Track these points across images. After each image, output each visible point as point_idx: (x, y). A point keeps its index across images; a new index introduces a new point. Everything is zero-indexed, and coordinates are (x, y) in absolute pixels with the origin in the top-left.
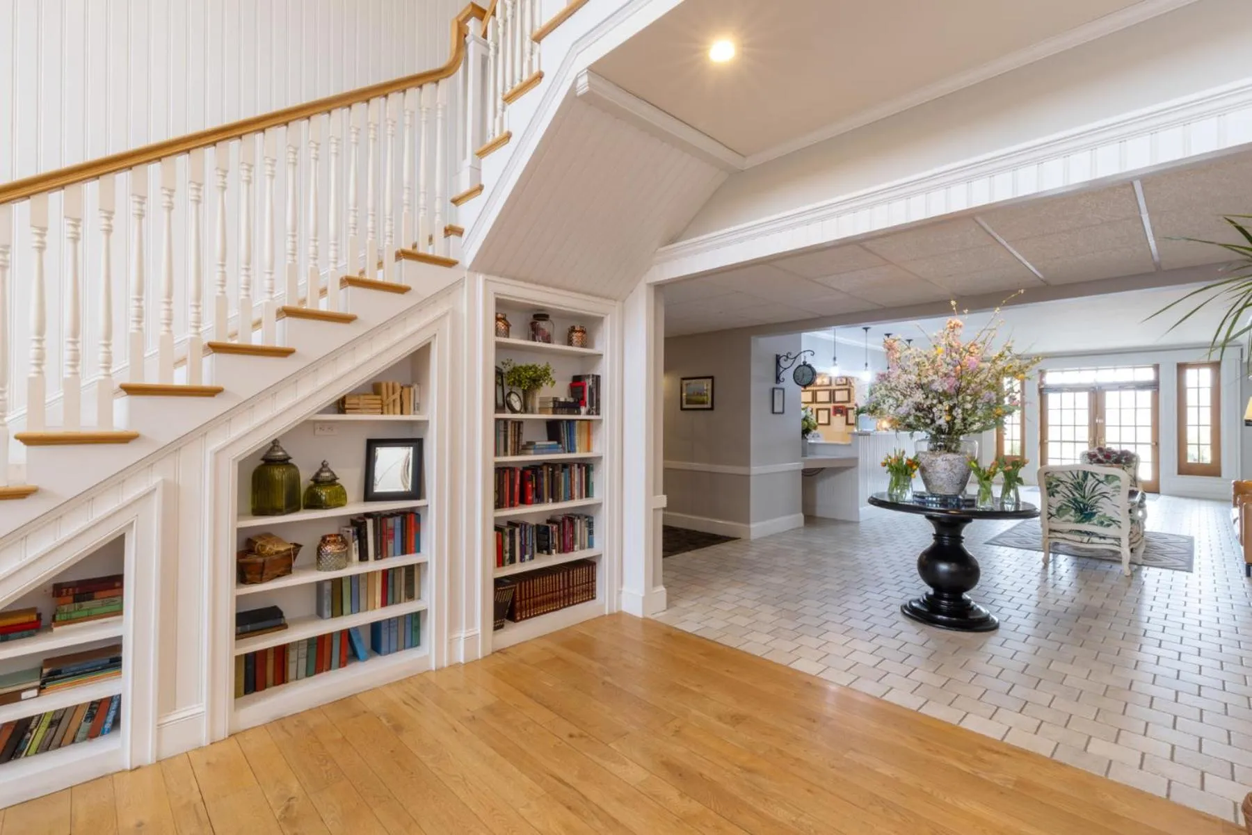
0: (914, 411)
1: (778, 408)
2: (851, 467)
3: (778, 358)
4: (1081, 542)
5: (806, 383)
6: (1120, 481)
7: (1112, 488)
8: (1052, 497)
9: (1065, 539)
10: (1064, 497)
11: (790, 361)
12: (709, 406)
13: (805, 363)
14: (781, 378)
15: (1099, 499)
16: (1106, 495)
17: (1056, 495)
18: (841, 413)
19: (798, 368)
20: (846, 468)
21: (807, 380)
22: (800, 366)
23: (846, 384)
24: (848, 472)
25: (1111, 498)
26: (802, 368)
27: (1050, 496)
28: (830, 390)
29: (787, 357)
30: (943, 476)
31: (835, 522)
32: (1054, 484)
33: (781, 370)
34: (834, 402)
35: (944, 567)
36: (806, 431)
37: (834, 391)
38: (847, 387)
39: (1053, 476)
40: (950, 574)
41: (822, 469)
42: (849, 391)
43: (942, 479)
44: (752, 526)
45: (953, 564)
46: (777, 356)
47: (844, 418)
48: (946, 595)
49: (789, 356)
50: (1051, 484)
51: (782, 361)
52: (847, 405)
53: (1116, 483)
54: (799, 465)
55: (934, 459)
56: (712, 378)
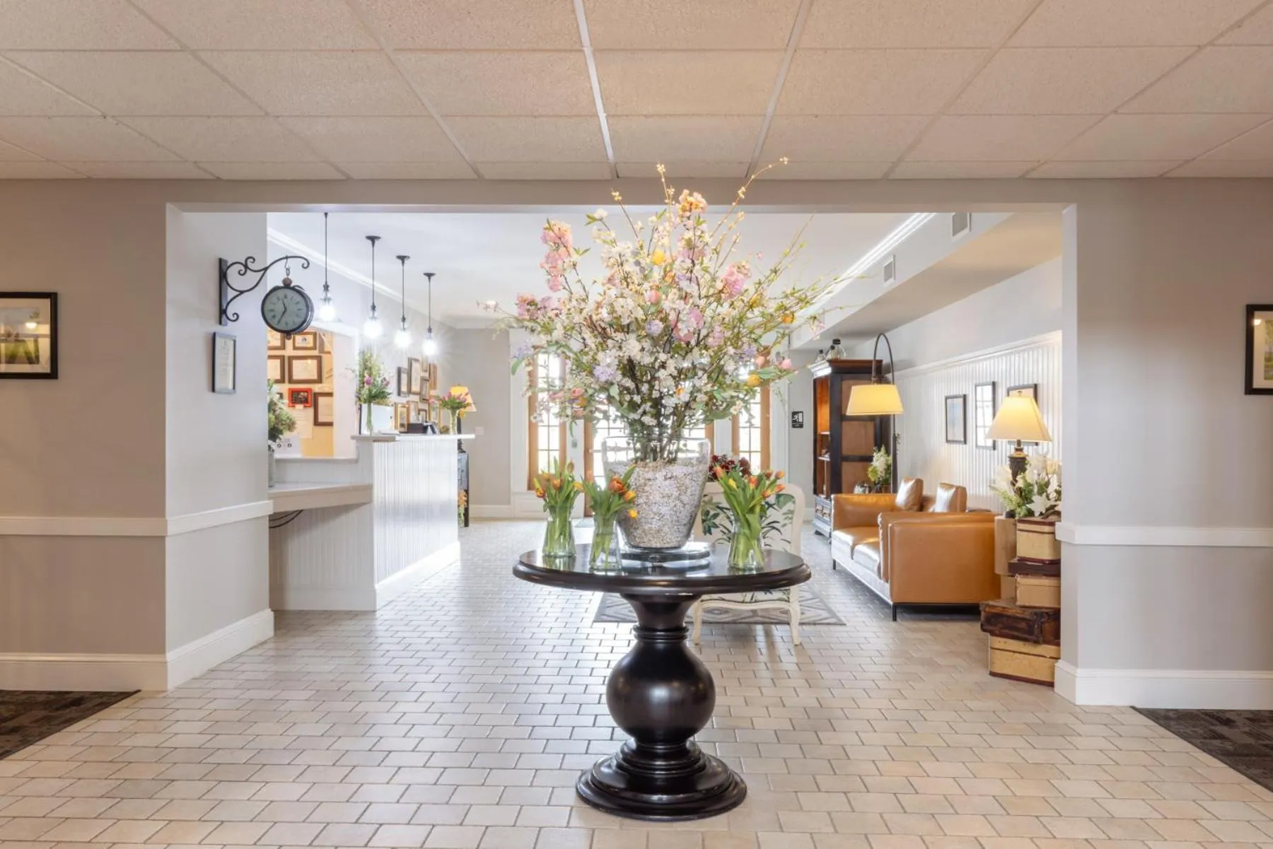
0: (619, 377)
1: (224, 381)
2: (358, 506)
3: (222, 270)
4: (743, 602)
5: (290, 328)
6: (794, 502)
7: (784, 514)
8: (708, 534)
9: (723, 600)
10: (725, 533)
11: (252, 278)
12: (44, 366)
13: (287, 284)
14: (230, 312)
15: (768, 531)
16: (775, 525)
17: (713, 530)
18: (305, 401)
19: (271, 291)
20: (346, 508)
21: (291, 321)
22: (276, 289)
23: (314, 348)
24: (353, 515)
25: (781, 529)
26: (280, 293)
27: (705, 534)
28: (282, 358)
29: (246, 267)
30: (664, 510)
31: (331, 617)
32: (712, 513)
33: (231, 294)
34: (291, 381)
35: (660, 693)
36: (274, 433)
37: (291, 358)
38: (316, 353)
39: (710, 501)
40: (673, 705)
41: (301, 511)
42: (319, 359)
43: (661, 516)
44: (171, 656)
45: (676, 684)
46: (221, 260)
47: (311, 411)
48: (660, 748)
49: (250, 265)
50: (707, 513)
51: (232, 274)
52: (316, 388)
53: (789, 506)
54: (266, 507)
55: (650, 475)
56: (52, 297)
